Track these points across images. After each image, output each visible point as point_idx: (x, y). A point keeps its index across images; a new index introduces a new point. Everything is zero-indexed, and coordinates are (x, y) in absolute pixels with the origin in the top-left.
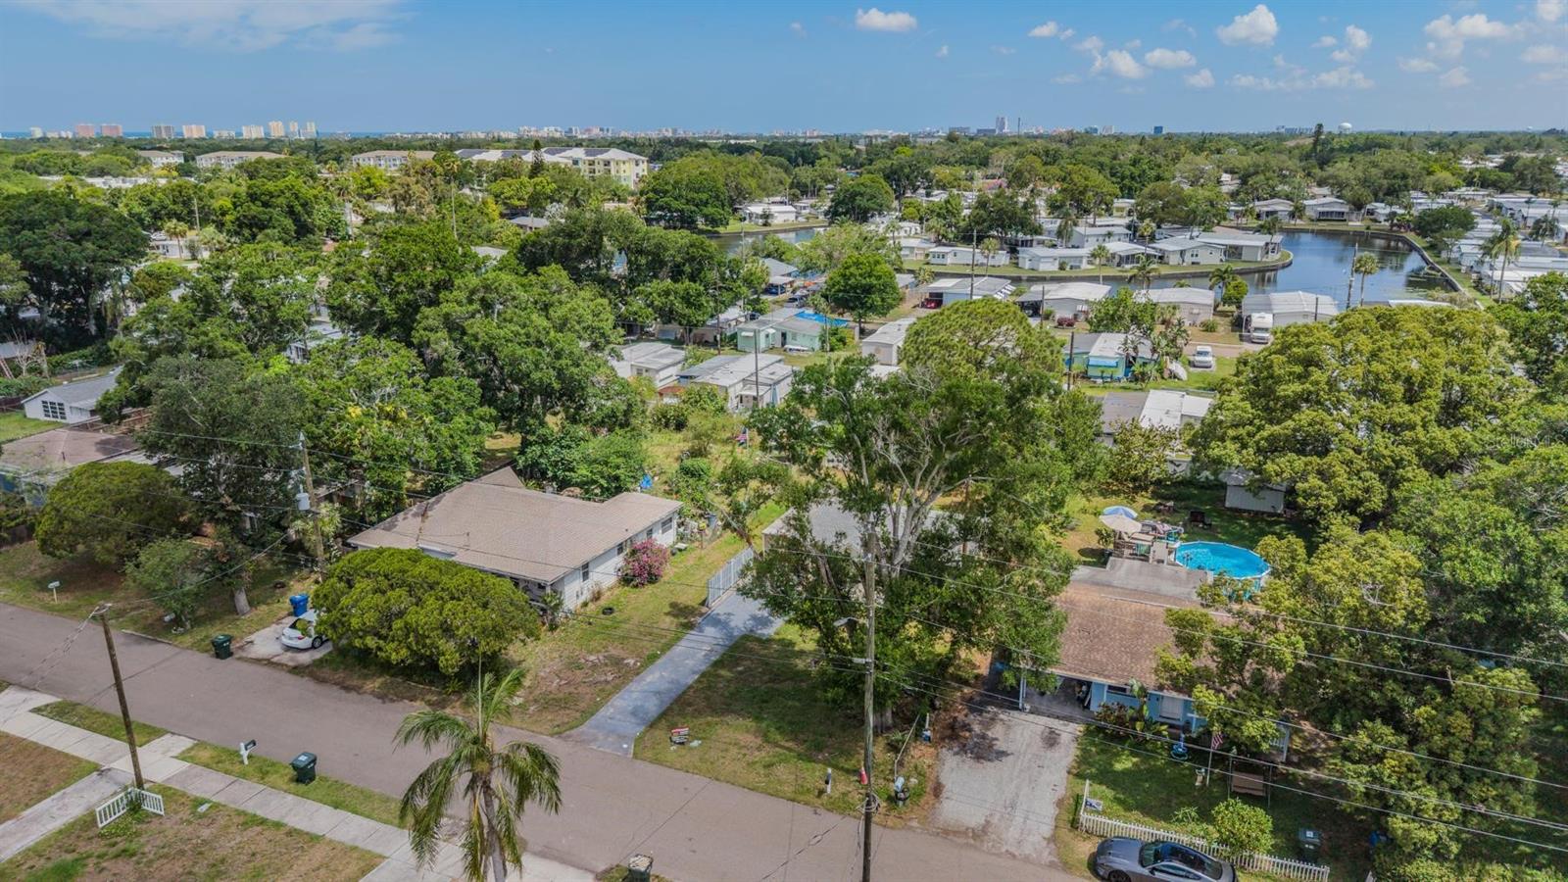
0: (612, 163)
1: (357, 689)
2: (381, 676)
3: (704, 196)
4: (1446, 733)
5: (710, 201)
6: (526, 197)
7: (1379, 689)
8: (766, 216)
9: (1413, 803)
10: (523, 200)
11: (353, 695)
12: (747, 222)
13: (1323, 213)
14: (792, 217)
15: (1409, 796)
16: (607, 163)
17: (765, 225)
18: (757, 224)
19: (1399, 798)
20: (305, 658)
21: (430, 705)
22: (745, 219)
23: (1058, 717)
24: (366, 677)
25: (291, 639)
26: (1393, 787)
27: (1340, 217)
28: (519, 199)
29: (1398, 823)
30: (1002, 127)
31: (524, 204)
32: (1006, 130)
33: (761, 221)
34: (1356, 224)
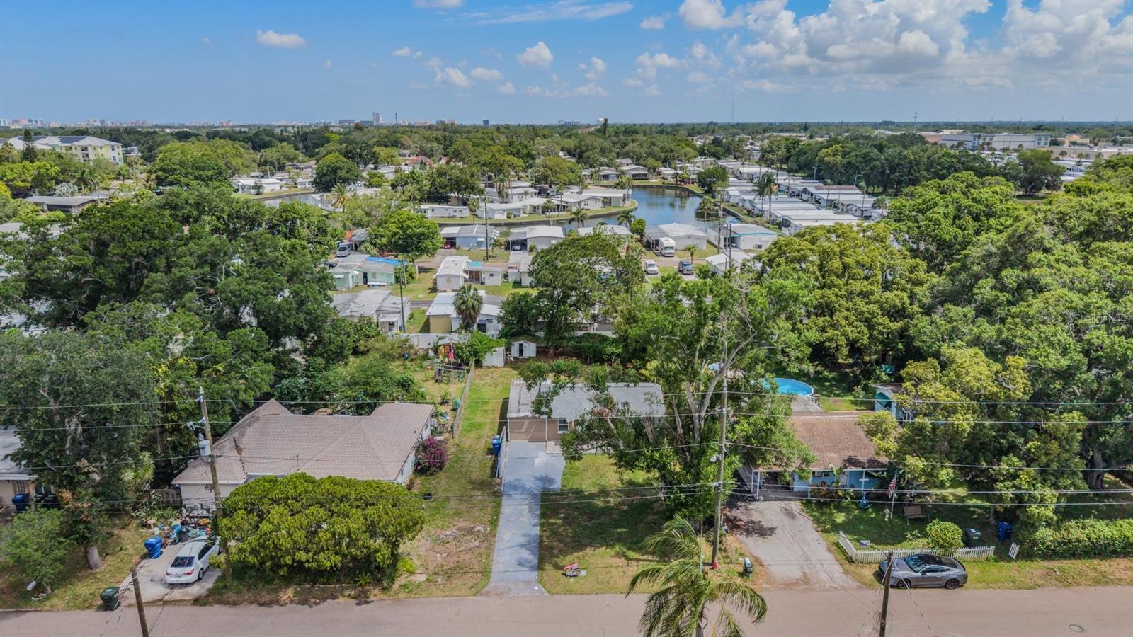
0: (89, 149)
1: (277, 602)
2: (287, 587)
3: (210, 173)
4: (1047, 454)
5: (214, 177)
6: (30, 179)
7: (1004, 437)
8: (258, 188)
9: (1039, 497)
10: (27, 181)
11: (276, 608)
12: (240, 192)
13: (634, 175)
14: (277, 187)
15: (1037, 493)
16: (85, 149)
17: (258, 194)
18: (250, 193)
19: (1030, 496)
20: (196, 590)
21: (353, 598)
22: (238, 190)
23: (780, 500)
24: (276, 591)
25: (179, 576)
26: (1027, 490)
27: (644, 177)
28: (22, 181)
29: (1034, 509)
30: (378, 121)
31: (29, 185)
32: (381, 122)
33: (253, 191)
34: (655, 181)
